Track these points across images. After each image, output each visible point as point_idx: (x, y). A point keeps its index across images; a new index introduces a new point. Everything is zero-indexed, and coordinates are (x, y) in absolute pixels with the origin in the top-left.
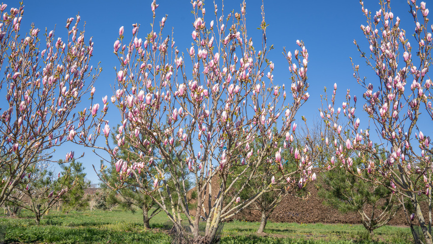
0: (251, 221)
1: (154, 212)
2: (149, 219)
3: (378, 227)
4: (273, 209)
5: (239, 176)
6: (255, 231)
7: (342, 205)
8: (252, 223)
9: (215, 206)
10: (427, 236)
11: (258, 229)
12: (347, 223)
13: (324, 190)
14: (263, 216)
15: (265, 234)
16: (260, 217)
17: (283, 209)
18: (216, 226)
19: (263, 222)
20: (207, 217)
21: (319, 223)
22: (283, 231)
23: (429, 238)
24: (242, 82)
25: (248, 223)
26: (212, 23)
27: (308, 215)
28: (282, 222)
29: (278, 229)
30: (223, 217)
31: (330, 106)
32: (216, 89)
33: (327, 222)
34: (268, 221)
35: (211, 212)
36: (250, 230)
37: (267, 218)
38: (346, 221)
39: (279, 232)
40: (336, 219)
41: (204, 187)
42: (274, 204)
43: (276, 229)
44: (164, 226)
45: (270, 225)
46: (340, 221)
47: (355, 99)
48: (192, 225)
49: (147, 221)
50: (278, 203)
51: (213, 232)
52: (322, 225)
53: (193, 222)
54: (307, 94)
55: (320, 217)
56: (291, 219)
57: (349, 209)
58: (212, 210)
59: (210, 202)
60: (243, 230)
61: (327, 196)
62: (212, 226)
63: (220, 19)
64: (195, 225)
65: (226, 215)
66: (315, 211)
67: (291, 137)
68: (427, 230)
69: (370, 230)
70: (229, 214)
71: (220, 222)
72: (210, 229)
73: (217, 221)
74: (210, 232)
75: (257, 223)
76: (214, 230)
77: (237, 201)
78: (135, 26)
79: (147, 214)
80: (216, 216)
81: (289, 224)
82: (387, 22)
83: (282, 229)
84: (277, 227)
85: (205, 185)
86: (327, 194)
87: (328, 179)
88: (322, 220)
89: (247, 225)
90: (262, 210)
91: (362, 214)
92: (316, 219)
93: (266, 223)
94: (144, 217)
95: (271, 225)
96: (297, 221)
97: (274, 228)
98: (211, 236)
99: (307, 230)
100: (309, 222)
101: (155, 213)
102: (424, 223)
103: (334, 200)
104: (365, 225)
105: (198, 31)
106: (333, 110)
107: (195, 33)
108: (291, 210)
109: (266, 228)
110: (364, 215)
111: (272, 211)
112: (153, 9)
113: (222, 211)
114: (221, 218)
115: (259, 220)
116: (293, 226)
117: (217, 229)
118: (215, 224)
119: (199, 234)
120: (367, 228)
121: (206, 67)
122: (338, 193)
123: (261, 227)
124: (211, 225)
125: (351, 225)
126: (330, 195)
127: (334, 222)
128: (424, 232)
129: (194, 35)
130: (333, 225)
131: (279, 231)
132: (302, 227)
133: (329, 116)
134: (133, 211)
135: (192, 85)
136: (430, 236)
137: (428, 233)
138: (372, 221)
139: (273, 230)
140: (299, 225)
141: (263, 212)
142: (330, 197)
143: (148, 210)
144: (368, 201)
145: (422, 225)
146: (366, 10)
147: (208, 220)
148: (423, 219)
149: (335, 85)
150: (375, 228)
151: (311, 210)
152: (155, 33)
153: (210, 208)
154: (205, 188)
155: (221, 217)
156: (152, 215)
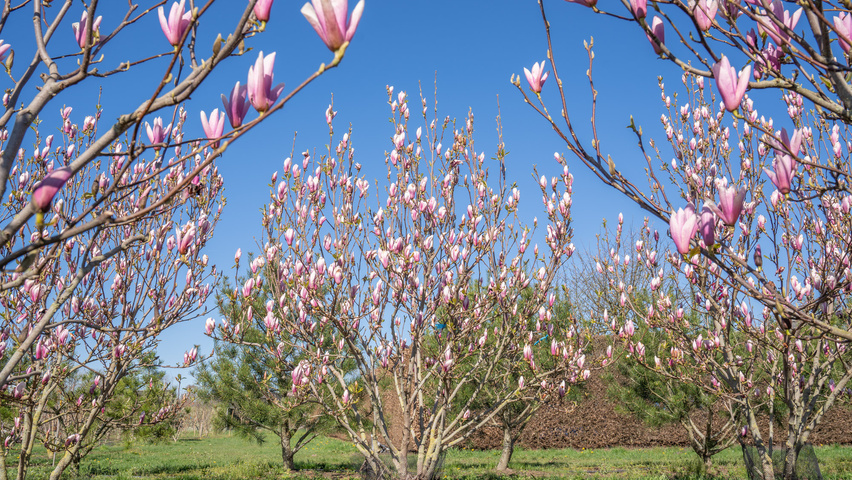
0: (483, 449)
1: (301, 440)
2: (294, 453)
3: (719, 451)
4: (525, 424)
5: (468, 377)
6: (493, 466)
7: (651, 413)
8: (484, 453)
9: (430, 425)
10: (765, 461)
11: (499, 463)
12: (674, 444)
13: (617, 385)
14: (507, 437)
15: (511, 471)
16: (501, 439)
17: (545, 422)
18: (434, 458)
19: (506, 450)
20: (419, 444)
21: (618, 448)
22: (546, 465)
23: (768, 463)
24: (472, 244)
25: (476, 453)
26: (419, 132)
27: (595, 432)
28: (545, 448)
29: (535, 462)
30: (446, 443)
31: (612, 251)
32: (429, 245)
33: (635, 444)
34: (515, 447)
35: (425, 437)
36: (484, 465)
37: (513, 441)
38: (673, 440)
39: (537, 468)
40: (655, 438)
41: (413, 397)
42: (526, 413)
43: (532, 462)
44: (319, 465)
45: (521, 455)
46: (660, 443)
47: (656, 237)
48: (397, 458)
49: (289, 457)
50: (534, 412)
51: (431, 467)
52: (623, 451)
53: (398, 453)
54: (571, 246)
55: (620, 435)
56: (562, 442)
57: (663, 418)
58: (426, 432)
59: (421, 420)
60: (470, 466)
61: (623, 396)
62: (428, 458)
63: (432, 124)
64: (402, 457)
65: (450, 440)
66: (609, 422)
67: (549, 313)
68: (765, 451)
69: (705, 457)
70: (455, 438)
71: (441, 452)
72: (426, 464)
73: (437, 450)
74: (425, 468)
75: (494, 451)
76: (433, 463)
77: (465, 417)
78: (306, 156)
79: (289, 444)
80: (435, 442)
81: (559, 451)
82: (697, 124)
83: (543, 462)
84: (534, 459)
85: (415, 394)
86: (624, 392)
87: (625, 365)
88: (625, 442)
89: (476, 457)
90: (504, 428)
91: (689, 428)
92: (612, 440)
93: (512, 451)
94: (284, 449)
95: (523, 455)
96: (574, 445)
97: (529, 460)
98: (428, 474)
99: (592, 461)
100: (599, 447)
101: (304, 441)
102: (760, 441)
103: (637, 402)
104: (695, 447)
105: (399, 151)
106: (617, 258)
107: (395, 154)
108: (561, 422)
109: (513, 460)
110: (694, 429)
111: (523, 427)
112: (330, 118)
113: (445, 433)
114: (443, 445)
115: (498, 447)
116: (566, 454)
117: (436, 462)
118: (432, 455)
119: (407, 472)
120: (699, 453)
121: (414, 211)
122: (644, 391)
123: (504, 459)
124: (426, 457)
125: (681, 449)
126: (629, 395)
127: (649, 445)
128: (760, 455)
129: (393, 158)
130: (646, 450)
131: (538, 464)
132: (584, 455)
133: (611, 268)
134: (261, 440)
135: (396, 245)
136: (769, 459)
137: (767, 456)
138: (708, 439)
139: (526, 464)
140: (579, 453)
141: (506, 431)
142: (628, 397)
143: (290, 436)
144: (698, 403)
145: (758, 444)
146: (668, 99)
147: (421, 449)
148: (759, 434)
149: (621, 215)
150: (713, 453)
151: (602, 421)
152: (333, 160)
153: (422, 429)
154: (415, 399)
155: (443, 442)
156: (297, 446)
